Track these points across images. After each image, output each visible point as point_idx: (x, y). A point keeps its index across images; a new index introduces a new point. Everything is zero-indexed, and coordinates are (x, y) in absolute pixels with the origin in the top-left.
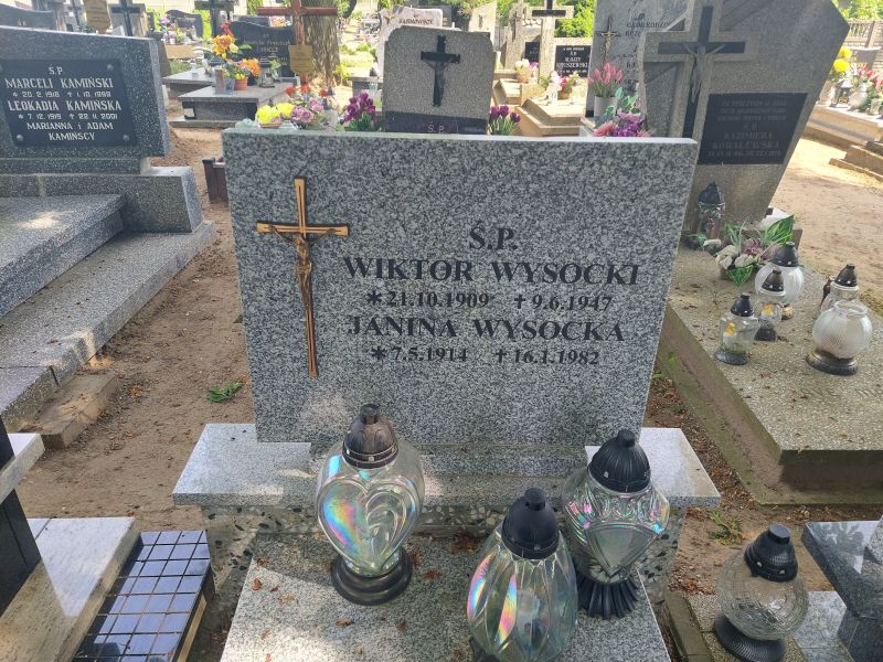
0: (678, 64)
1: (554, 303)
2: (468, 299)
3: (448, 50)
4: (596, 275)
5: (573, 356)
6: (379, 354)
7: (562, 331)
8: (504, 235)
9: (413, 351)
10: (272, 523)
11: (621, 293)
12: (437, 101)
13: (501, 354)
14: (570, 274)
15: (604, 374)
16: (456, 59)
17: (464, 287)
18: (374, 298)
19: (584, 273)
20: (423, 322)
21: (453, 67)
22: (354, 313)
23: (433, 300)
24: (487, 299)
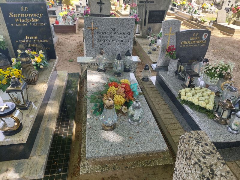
0: (143, 5)
1: (121, 37)
2: (111, 37)
3: (102, 2)
4: (126, 34)
5: (124, 44)
6: (101, 44)
7: (122, 41)
8: (115, 29)
9: (105, 44)
10: (89, 66)
11: (128, 36)
12: (100, 12)
13: (115, 44)
14: (123, 34)
15: (127, 47)
16: (104, 4)
17: (111, 35)
18: (100, 37)
19: (124, 33)
20: (106, 40)
21: (103, 5)
22: (98, 39)
23: (107, 37)
24: (113, 37)
